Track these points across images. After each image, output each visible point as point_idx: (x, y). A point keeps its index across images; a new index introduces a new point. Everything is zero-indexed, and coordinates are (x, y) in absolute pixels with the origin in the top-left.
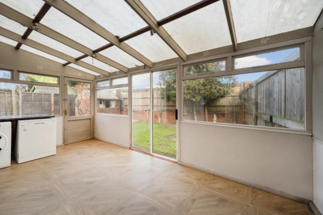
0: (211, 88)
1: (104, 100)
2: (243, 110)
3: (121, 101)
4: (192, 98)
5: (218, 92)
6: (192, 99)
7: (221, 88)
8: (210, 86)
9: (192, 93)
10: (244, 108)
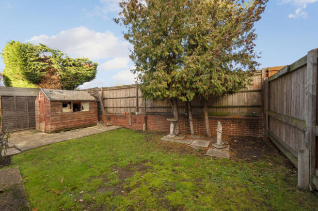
0: (211, 78)
1: (70, 102)
2: (267, 113)
3: (99, 102)
4: (181, 96)
5: (223, 85)
6: (180, 98)
7: (228, 77)
8: (209, 75)
9: (181, 88)
10: (269, 110)
